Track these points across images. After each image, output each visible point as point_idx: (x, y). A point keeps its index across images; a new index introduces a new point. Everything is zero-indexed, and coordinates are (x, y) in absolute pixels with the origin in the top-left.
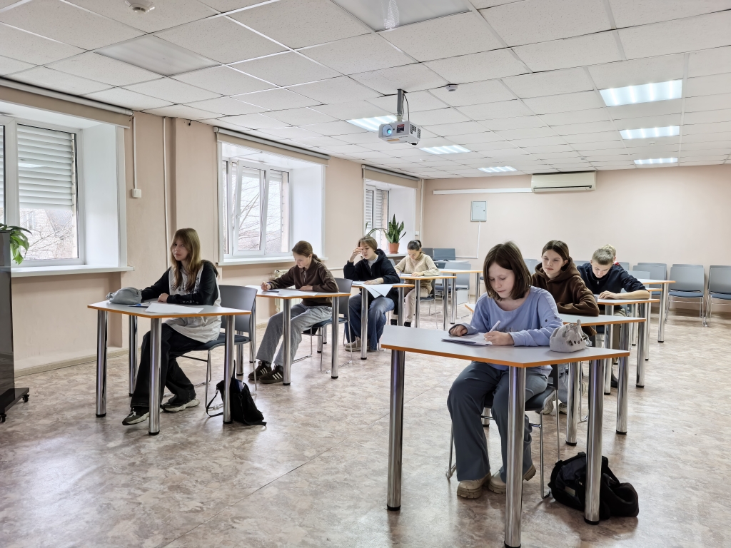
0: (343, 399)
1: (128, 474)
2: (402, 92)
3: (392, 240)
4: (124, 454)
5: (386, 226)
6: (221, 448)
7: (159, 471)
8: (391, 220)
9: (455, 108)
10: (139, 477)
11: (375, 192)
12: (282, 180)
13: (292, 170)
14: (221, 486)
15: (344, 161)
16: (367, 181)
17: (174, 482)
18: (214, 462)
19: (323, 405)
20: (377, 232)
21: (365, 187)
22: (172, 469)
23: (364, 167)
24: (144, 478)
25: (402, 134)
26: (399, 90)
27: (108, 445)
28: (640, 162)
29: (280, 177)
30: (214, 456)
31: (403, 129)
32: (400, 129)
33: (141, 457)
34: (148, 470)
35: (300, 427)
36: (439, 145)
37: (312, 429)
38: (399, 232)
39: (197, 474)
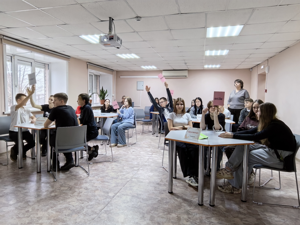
0: (113, 168)
1: (28, 217)
2: (112, 19)
3: (102, 98)
4: (20, 207)
5: (98, 92)
6: (69, 197)
7: (44, 213)
8: (101, 88)
9: (137, 32)
10: (35, 218)
11: (93, 76)
12: (45, 68)
13: (50, 63)
14: (78, 215)
15: (78, 60)
16: (89, 70)
17: (54, 217)
18: (69, 205)
19: (106, 172)
20: (95, 94)
21: (89, 74)
22: (50, 211)
23: (88, 63)
24: (38, 218)
25: (112, 41)
26: (110, 18)
27: (9, 203)
28: (206, 67)
29: (44, 66)
30: (68, 201)
31: (113, 39)
32: (111, 38)
33: (31, 207)
34: (38, 213)
35: (101, 183)
36: (126, 53)
37: (107, 183)
38: (105, 94)
39: (64, 211)
